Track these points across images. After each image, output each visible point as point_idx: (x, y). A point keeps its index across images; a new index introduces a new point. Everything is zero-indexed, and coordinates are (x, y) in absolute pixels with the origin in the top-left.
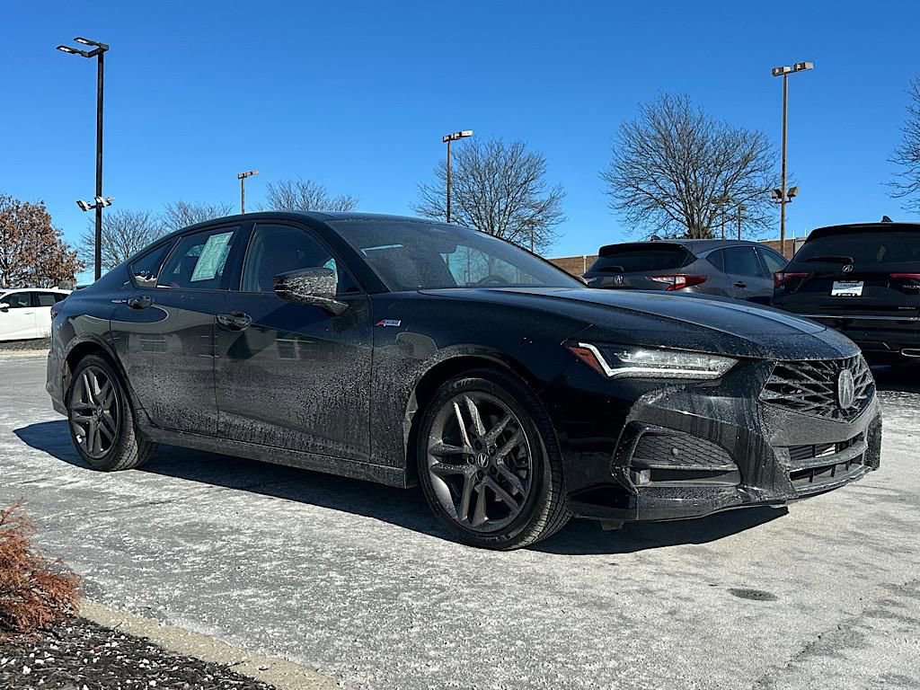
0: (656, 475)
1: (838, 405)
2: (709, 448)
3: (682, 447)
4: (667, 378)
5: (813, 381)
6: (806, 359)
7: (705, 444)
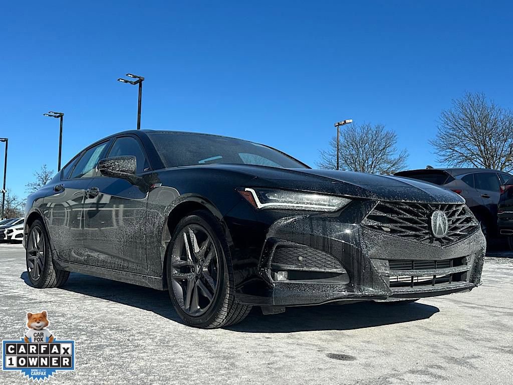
0: (292, 275)
1: (432, 234)
2: (324, 257)
3: (305, 255)
4: (298, 210)
5: (409, 216)
6: (404, 201)
7: (321, 254)
